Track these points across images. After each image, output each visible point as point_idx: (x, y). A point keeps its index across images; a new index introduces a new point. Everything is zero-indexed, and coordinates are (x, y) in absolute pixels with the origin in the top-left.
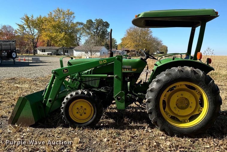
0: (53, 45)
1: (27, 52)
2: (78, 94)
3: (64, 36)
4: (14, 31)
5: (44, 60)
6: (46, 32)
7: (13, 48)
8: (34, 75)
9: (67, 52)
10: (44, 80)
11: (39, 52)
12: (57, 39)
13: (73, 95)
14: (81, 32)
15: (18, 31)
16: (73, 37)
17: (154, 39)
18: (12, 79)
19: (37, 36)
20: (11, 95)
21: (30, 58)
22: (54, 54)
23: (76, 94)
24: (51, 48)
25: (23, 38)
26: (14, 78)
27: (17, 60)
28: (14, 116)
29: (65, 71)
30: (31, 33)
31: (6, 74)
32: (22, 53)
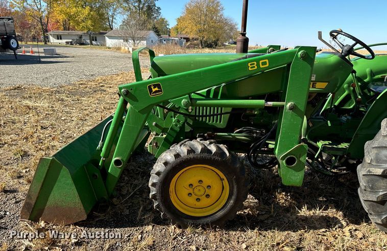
0: (74, 29)
1: (34, 39)
2: (194, 152)
3: (89, 14)
4: (8, 4)
5: (62, 52)
6: (59, 6)
7: (11, 30)
8: (53, 80)
9: (96, 40)
10: (73, 91)
11: (53, 40)
12: (79, 18)
13: (182, 155)
14: (115, 7)
15: (15, 3)
16: (103, 14)
17: (226, 20)
18: (15, 89)
19: (46, 12)
20: (18, 125)
21: (41, 50)
22: (76, 43)
23: (189, 152)
24: (70, 33)
25: (23, 16)
26: (18, 87)
27: (19, 52)
28: (33, 202)
29: (154, 90)
30: (35, 8)
31: (4, 78)
32: (27, 41)
